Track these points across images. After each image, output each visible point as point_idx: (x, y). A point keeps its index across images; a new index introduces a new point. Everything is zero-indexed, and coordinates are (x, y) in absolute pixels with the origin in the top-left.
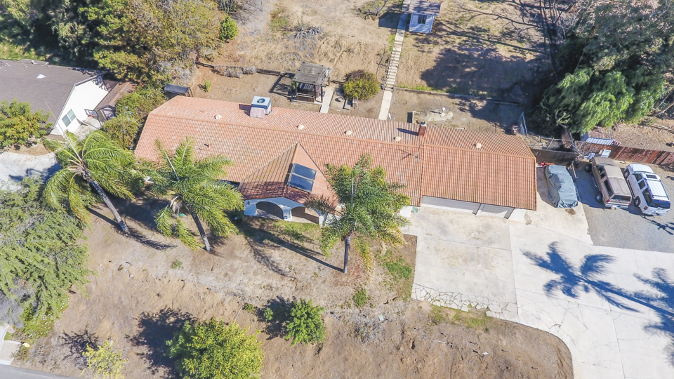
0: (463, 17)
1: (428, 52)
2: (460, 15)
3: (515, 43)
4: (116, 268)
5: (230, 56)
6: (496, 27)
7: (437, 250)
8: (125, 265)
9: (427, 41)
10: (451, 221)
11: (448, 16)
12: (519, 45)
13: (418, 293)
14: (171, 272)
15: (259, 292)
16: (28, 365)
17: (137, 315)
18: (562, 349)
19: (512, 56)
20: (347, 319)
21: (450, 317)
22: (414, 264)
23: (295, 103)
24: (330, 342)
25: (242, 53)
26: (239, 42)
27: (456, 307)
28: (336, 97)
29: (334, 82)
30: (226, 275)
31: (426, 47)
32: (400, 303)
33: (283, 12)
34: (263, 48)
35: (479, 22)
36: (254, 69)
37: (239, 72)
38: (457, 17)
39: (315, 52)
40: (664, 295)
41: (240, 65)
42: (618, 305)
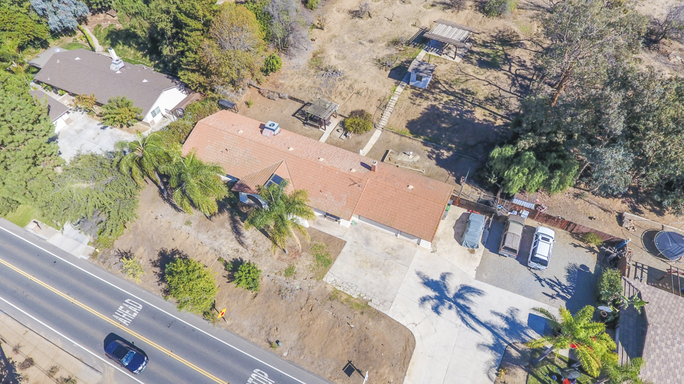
0: (458, 79)
1: (419, 105)
2: (457, 77)
3: (493, 109)
4: (154, 217)
5: (273, 83)
6: (483, 91)
7: (356, 254)
8: (160, 217)
9: (420, 95)
10: (377, 238)
11: (447, 76)
12: (496, 111)
13: (329, 278)
14: (184, 227)
15: (230, 252)
16: (96, 262)
17: (158, 248)
18: (411, 340)
19: (485, 120)
20: (276, 282)
21: (342, 299)
22: (335, 260)
23: (307, 127)
24: (262, 294)
25: (283, 82)
26: (282, 73)
27: (349, 294)
28: (338, 128)
29: (341, 115)
30: (215, 236)
31: (418, 101)
32: (314, 281)
33: (322, 53)
34: (298, 80)
35: (470, 86)
36: (286, 96)
37: (276, 95)
38: (454, 78)
39: (333, 90)
40: (506, 326)
41: (278, 91)
42: (467, 324)
